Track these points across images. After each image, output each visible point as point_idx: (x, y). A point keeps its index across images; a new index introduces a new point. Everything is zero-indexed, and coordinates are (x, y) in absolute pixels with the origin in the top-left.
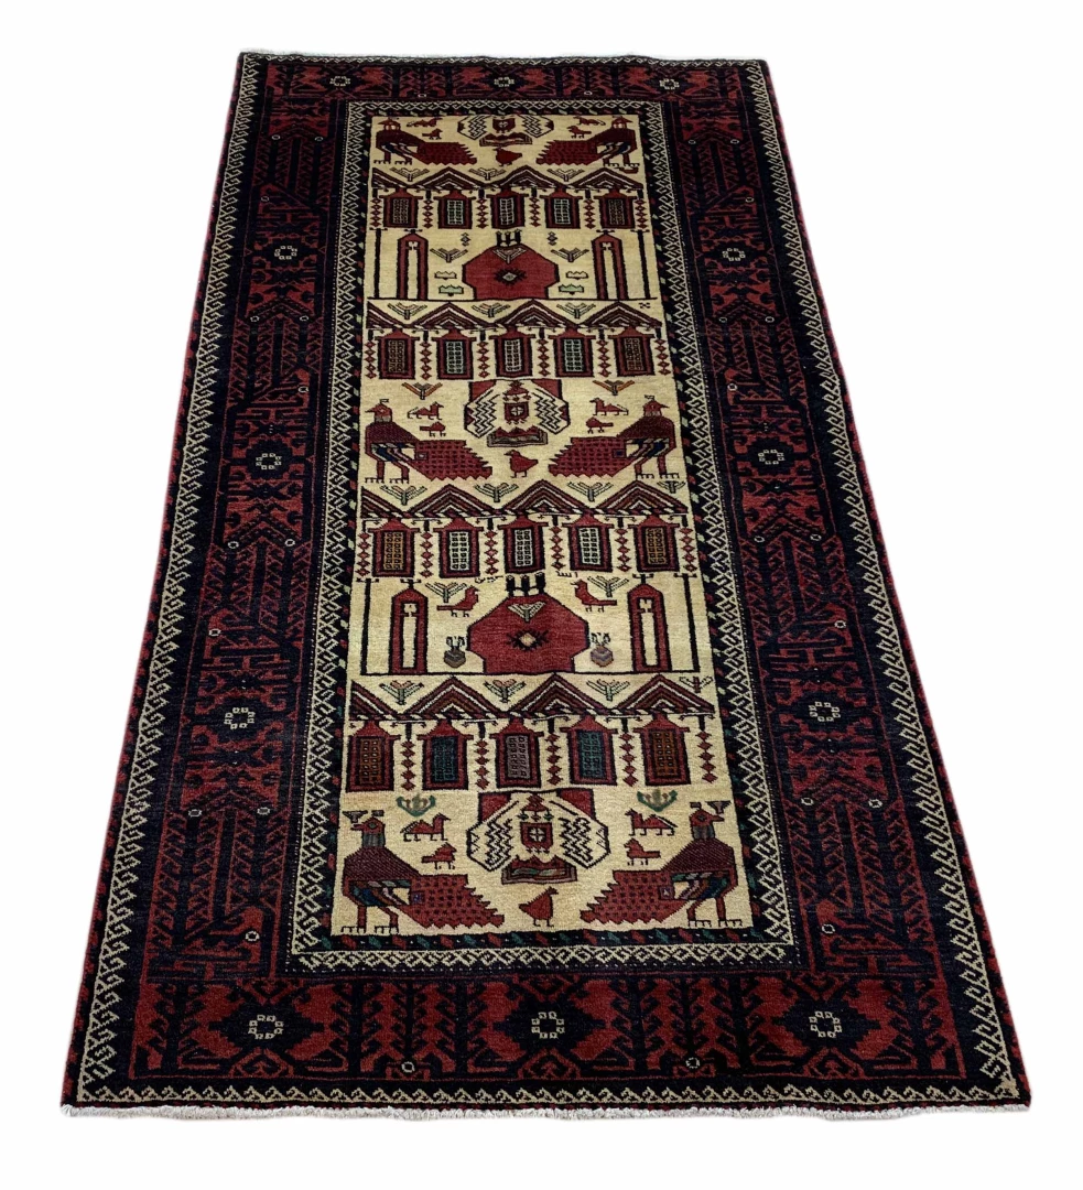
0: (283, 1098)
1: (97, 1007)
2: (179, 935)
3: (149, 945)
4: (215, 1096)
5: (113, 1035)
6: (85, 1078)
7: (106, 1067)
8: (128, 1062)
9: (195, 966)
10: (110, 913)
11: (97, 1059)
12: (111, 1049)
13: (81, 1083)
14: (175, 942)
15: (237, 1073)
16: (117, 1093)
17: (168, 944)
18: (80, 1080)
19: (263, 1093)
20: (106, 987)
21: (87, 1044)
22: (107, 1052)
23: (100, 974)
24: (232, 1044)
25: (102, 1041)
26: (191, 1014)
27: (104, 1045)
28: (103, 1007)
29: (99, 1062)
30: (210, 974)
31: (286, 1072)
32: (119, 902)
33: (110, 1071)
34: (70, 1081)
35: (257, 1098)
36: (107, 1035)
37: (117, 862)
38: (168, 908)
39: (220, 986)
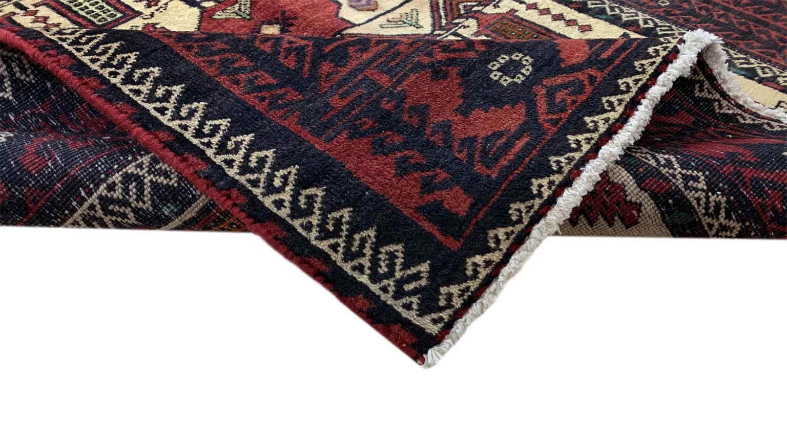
0: (627, 97)
1: (308, 227)
2: (292, 79)
3: (275, 116)
4: (570, 160)
5: (372, 233)
6: (408, 307)
7: (414, 270)
8: (431, 237)
9: (356, 86)
10: (174, 125)
11: (390, 274)
12: (392, 248)
13: (411, 316)
14: (300, 89)
15: (555, 123)
16: (466, 279)
17: (293, 95)
18: (405, 314)
19: (604, 111)
20: (286, 196)
21: (356, 275)
22: (392, 256)
23: (257, 191)
24: (507, 107)
25: (368, 251)
26: (423, 123)
27: (376, 251)
28: (315, 220)
29: (398, 275)
30: (384, 80)
31: (592, 79)
32: (170, 105)
33: (424, 267)
34: (396, 328)
35: (607, 120)
36: (363, 240)
37: (105, 72)
38: (243, 68)
39: (412, 77)
